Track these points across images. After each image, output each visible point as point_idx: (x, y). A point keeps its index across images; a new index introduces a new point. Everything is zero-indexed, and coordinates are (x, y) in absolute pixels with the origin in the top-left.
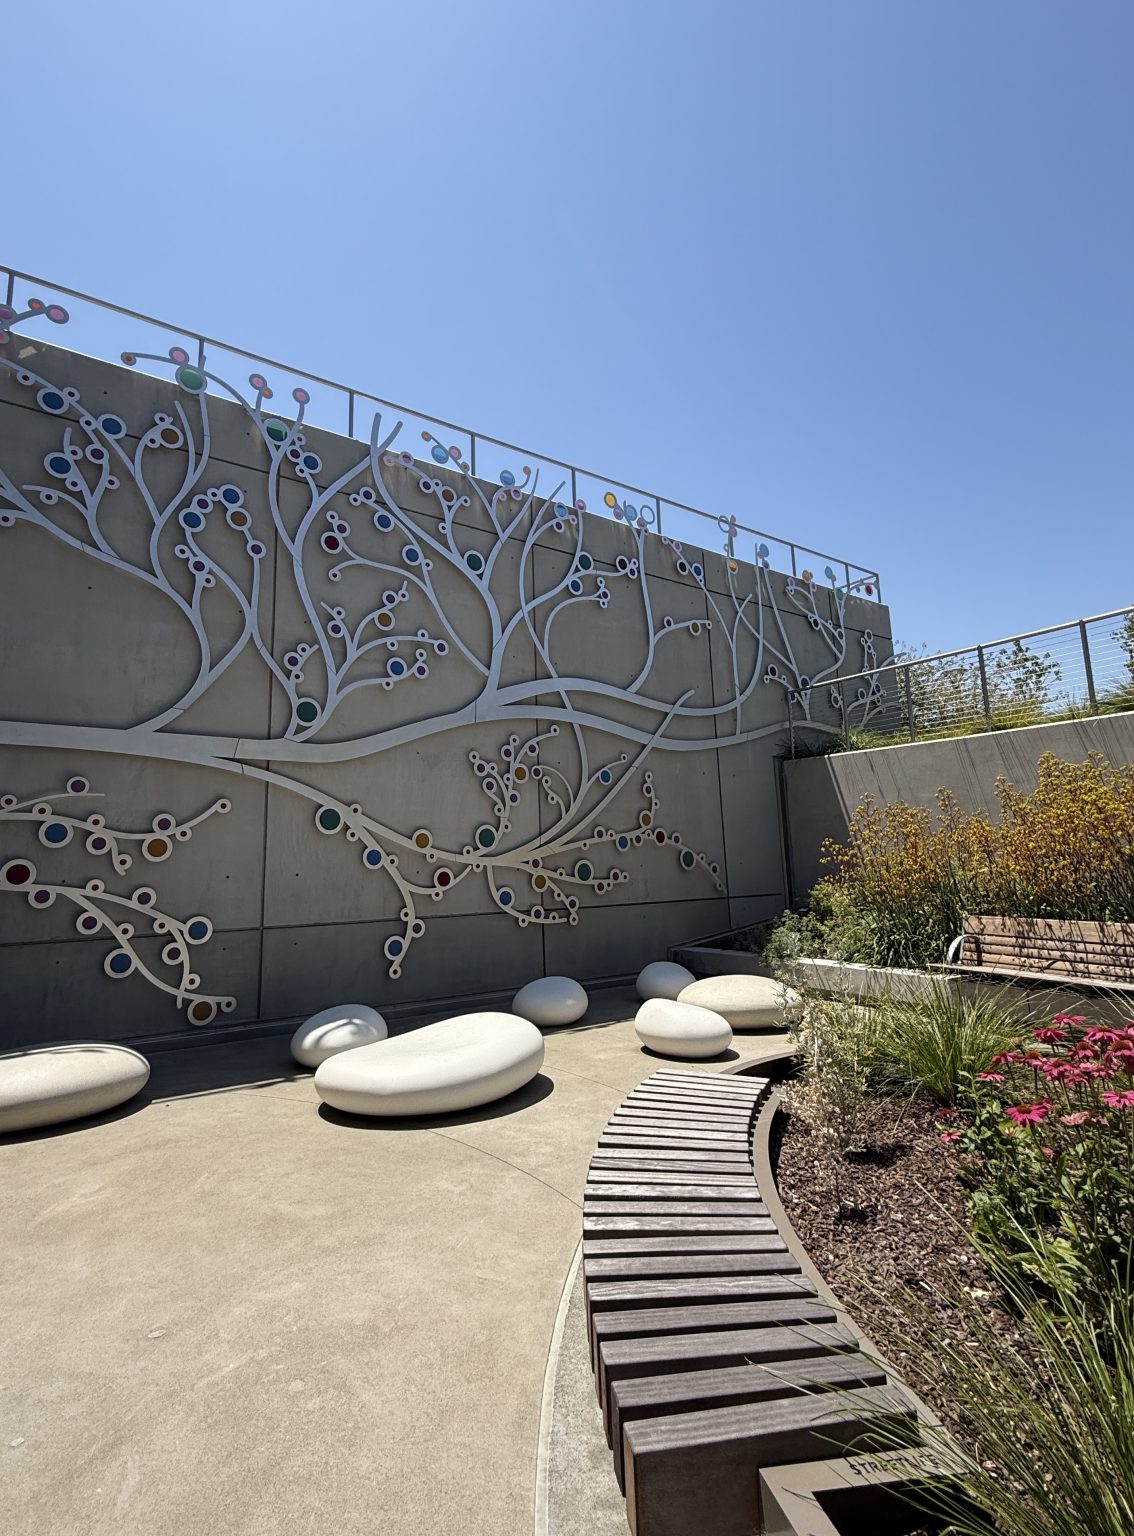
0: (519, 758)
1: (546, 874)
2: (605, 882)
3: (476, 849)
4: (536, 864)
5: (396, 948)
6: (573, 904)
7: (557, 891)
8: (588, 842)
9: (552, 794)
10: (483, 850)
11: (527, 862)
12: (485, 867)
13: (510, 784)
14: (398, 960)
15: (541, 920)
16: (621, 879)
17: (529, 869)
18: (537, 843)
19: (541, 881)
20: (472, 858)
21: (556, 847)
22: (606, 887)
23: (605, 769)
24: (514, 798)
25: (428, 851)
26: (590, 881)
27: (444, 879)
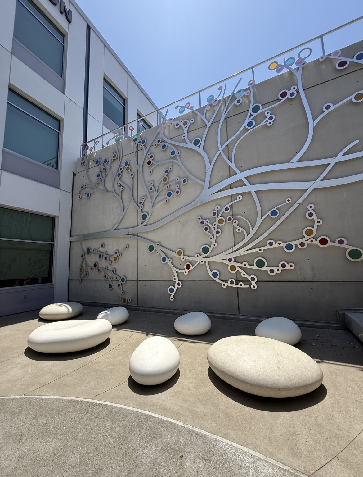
0: (220, 215)
1: (236, 264)
2: (275, 269)
3: (201, 255)
4: (230, 260)
5: (172, 290)
6: (253, 279)
7: (243, 272)
8: (262, 249)
9: (239, 228)
10: (204, 255)
11: (226, 260)
12: (205, 262)
13: (216, 227)
14: (173, 294)
15: (234, 285)
16: (288, 267)
17: (227, 262)
18: (231, 251)
19: (233, 268)
20: (200, 259)
21: (242, 252)
22: (276, 271)
23: (274, 209)
24: (218, 232)
25: (182, 256)
26: (264, 268)
27: (188, 267)
